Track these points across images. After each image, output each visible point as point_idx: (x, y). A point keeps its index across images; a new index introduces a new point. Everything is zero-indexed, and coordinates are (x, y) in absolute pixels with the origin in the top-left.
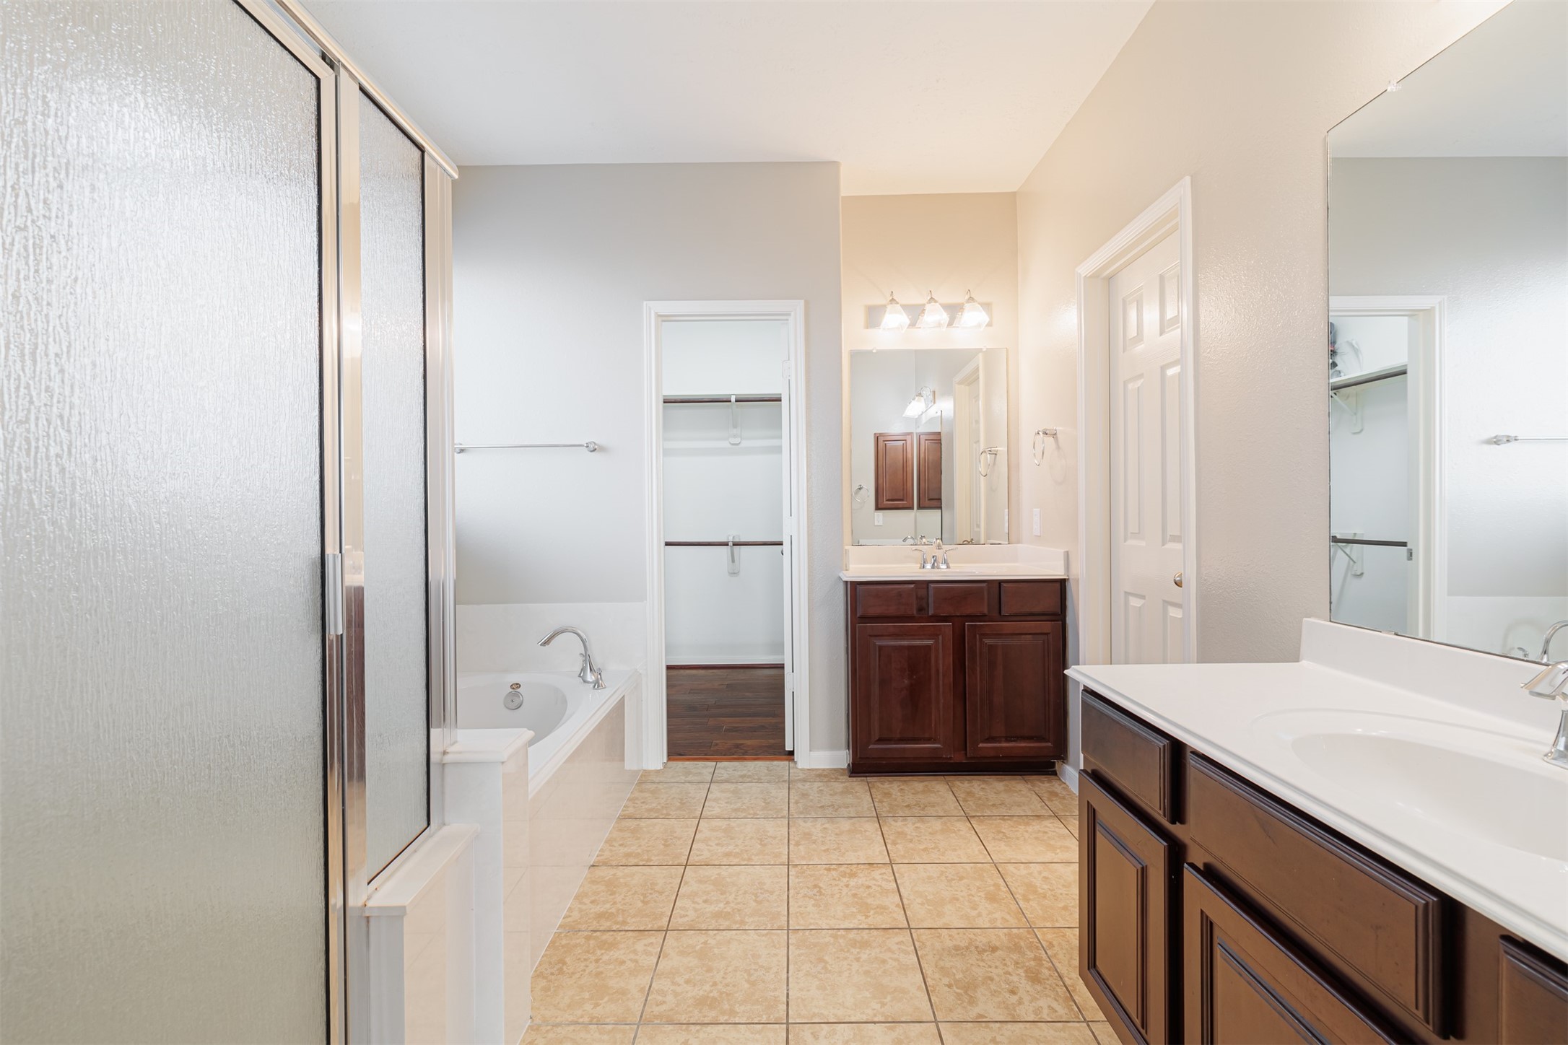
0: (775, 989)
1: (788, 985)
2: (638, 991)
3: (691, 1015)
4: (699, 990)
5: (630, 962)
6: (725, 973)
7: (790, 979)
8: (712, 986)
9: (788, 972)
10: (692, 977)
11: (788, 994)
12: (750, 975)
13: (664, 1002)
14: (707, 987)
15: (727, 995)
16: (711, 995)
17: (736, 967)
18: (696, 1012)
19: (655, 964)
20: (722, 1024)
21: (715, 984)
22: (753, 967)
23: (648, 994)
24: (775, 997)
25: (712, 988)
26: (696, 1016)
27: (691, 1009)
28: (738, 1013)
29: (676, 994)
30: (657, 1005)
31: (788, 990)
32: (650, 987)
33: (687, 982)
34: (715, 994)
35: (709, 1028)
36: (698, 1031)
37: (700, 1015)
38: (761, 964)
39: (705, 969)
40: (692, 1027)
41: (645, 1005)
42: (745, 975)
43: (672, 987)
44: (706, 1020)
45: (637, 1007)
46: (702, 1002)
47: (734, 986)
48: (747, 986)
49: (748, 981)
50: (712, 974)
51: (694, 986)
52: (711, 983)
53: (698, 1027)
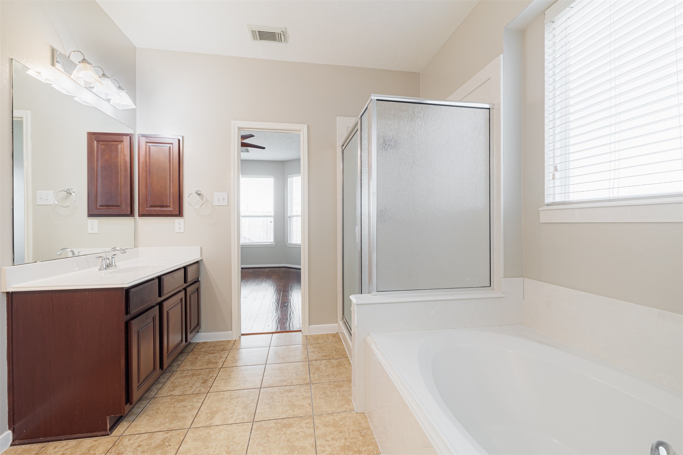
0: (256, 435)
1: (250, 437)
2: (319, 427)
3: (293, 420)
4: (291, 430)
5: (329, 440)
6: (280, 439)
7: (248, 441)
8: (286, 433)
9: (248, 444)
10: (296, 436)
11: (251, 433)
12: (268, 440)
13: (306, 424)
14: (288, 432)
15: (278, 430)
16: (286, 429)
17: (275, 443)
18: (291, 422)
19: (316, 440)
20: (280, 419)
21: (285, 434)
22: (266, 445)
23: (314, 427)
24: (257, 431)
25: (286, 432)
26: (291, 420)
27: (294, 422)
28: (274, 423)
29: (302, 427)
30: (308, 422)
31: (250, 435)
32: (314, 430)
33: (298, 433)
34: (284, 430)
35: (285, 417)
36: (290, 415)
37: (290, 421)
38: (262, 447)
39: (291, 441)
40: (292, 416)
41: (314, 422)
42: (270, 440)
43: (304, 430)
44: (287, 419)
45: (317, 421)
46: (290, 426)
47: (275, 434)
48: (270, 435)
49: (269, 437)
50: (287, 438)
51: (294, 432)
52: (287, 434)
53: (290, 417)
